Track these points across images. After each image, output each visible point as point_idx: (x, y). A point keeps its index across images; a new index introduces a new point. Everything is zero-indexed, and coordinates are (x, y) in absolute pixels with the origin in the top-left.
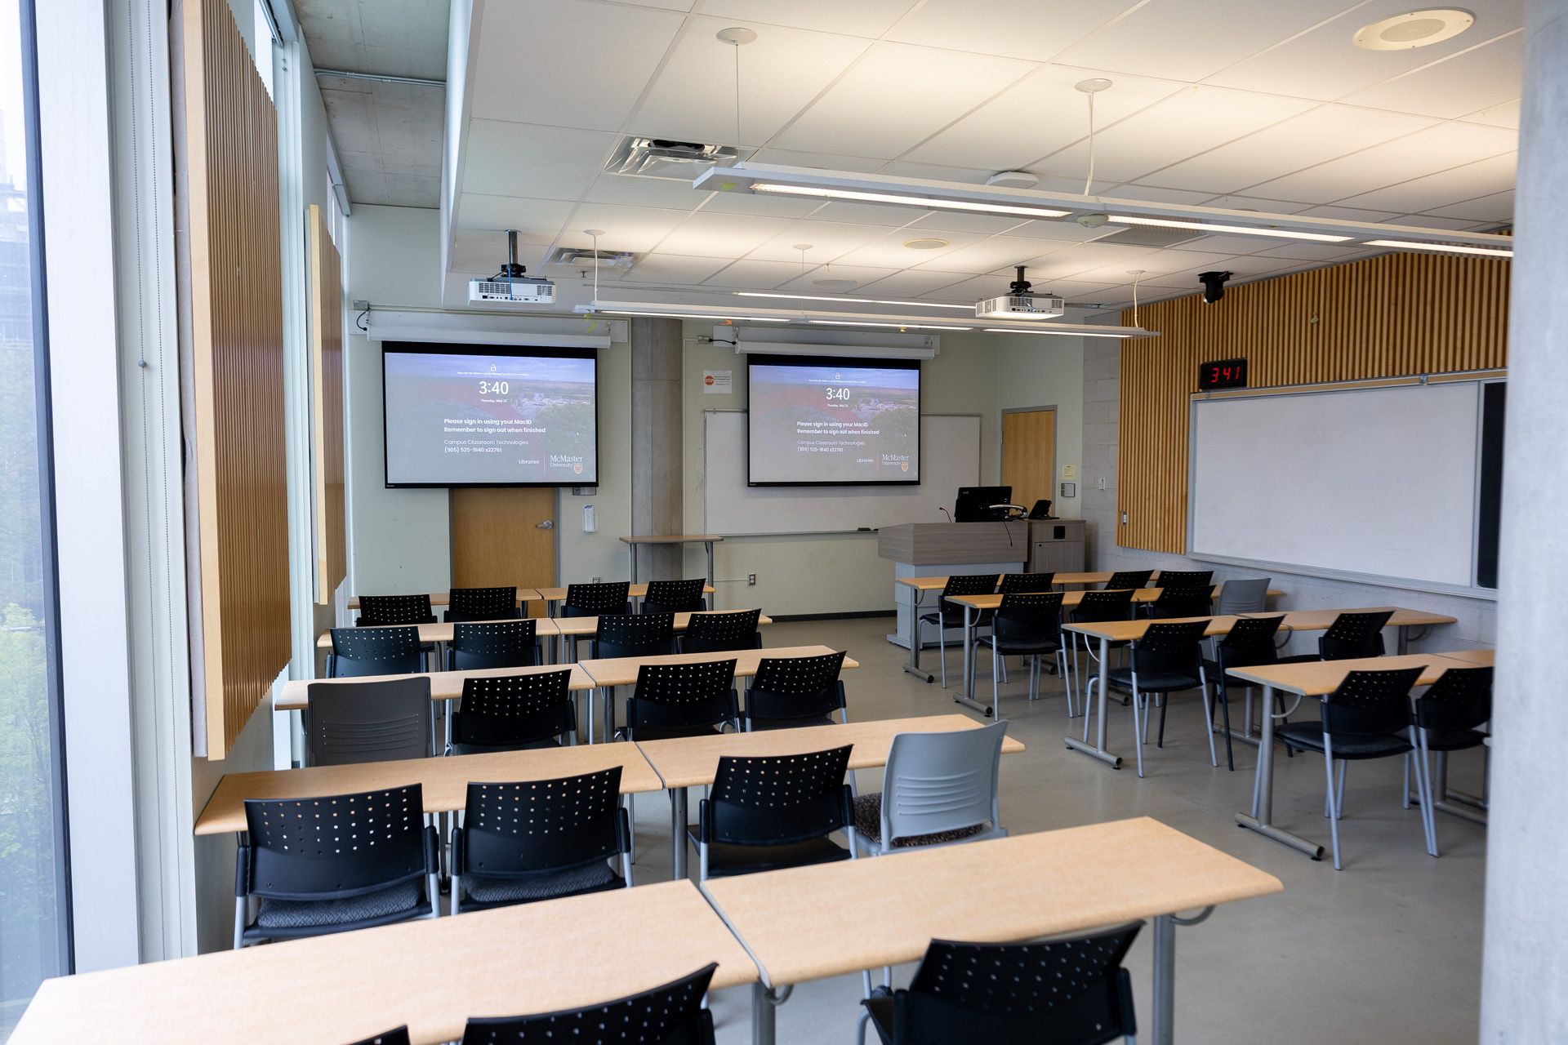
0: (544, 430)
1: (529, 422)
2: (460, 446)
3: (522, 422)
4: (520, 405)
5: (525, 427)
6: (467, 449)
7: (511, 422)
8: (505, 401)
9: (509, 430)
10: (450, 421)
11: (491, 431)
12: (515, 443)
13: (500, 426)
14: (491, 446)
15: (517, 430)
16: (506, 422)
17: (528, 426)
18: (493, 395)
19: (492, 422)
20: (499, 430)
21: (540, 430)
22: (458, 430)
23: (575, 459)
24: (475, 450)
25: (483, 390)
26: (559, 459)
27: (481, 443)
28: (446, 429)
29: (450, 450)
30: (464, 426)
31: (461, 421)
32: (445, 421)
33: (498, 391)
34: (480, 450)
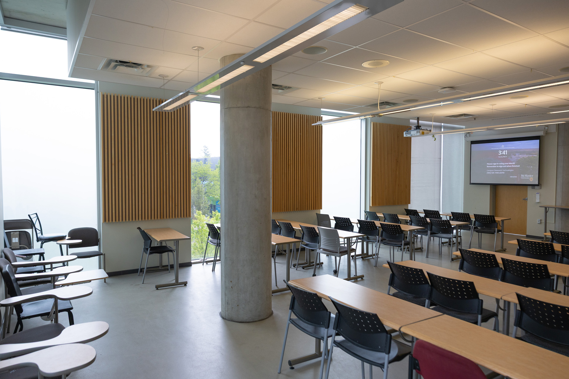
0: (519, 166)
1: (514, 163)
2: (491, 172)
3: (512, 163)
4: (511, 158)
5: (513, 165)
6: (494, 173)
7: (508, 164)
8: (506, 157)
9: (507, 166)
10: (489, 164)
11: (501, 167)
12: (509, 170)
13: (504, 165)
14: (501, 172)
15: (510, 166)
16: (506, 164)
17: (514, 165)
18: (503, 155)
19: (502, 164)
20: (504, 166)
21: (518, 166)
22: (491, 167)
23: (530, 176)
24: (496, 173)
25: (500, 154)
26: (524, 176)
27: (498, 170)
28: (487, 167)
29: (488, 173)
30: (493, 165)
31: (492, 164)
32: (487, 164)
33: (504, 153)
34: (497, 173)
